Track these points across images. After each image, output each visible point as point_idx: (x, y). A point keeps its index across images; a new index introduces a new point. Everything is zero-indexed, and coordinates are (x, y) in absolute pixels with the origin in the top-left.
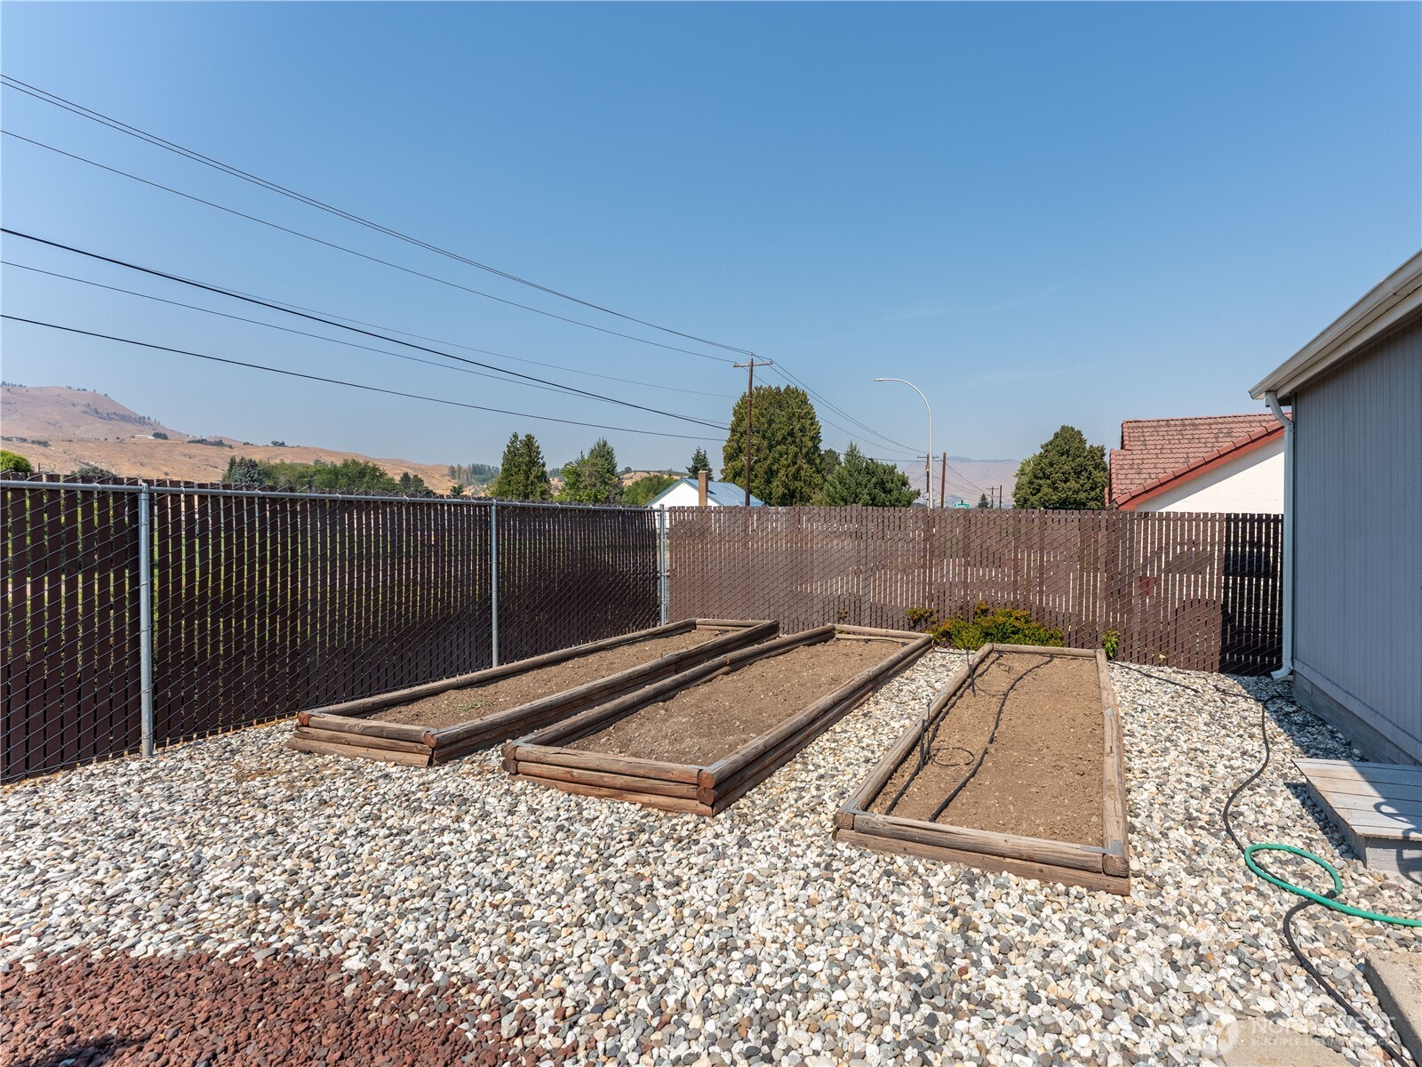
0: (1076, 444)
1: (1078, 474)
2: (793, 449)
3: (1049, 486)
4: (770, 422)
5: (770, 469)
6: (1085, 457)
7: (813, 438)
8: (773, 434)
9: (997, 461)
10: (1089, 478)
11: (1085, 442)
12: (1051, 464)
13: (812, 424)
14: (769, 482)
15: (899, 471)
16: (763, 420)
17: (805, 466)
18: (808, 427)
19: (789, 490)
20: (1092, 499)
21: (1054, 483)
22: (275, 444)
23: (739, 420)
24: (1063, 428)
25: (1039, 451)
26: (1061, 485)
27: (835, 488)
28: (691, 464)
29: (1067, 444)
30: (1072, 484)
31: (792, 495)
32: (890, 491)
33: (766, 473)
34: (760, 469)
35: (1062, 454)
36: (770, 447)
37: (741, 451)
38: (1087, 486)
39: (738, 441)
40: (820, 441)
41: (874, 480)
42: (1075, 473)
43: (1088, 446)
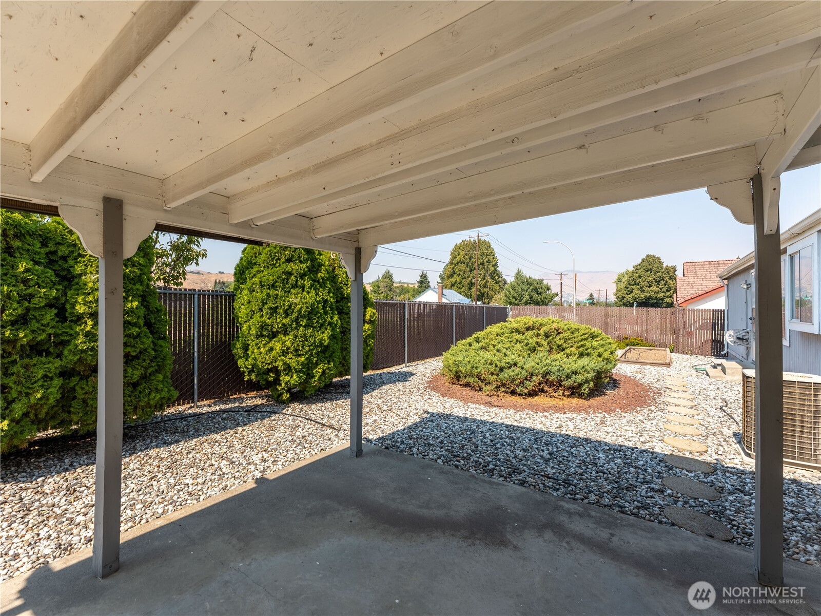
0: (656, 265)
1: (658, 282)
2: (483, 272)
3: (639, 289)
4: (470, 259)
5: (471, 283)
6: (662, 273)
7: (493, 266)
8: (472, 264)
9: (599, 272)
10: (665, 285)
11: (662, 263)
12: (640, 277)
13: (494, 258)
14: (470, 289)
15: (545, 282)
16: (467, 257)
17: (490, 280)
18: (491, 260)
19: (481, 293)
20: (668, 297)
21: (641, 288)
22: (220, 272)
23: (454, 258)
24: (648, 256)
25: (631, 269)
26: (646, 289)
27: (509, 292)
28: (419, 279)
29: (651, 265)
30: (654, 288)
31: (483, 295)
32: (541, 293)
33: (469, 284)
34: (466, 282)
35: (647, 271)
36: (471, 271)
37: (455, 273)
38: (664, 289)
39: (453, 268)
40: (498, 267)
41: (531, 287)
42: (656, 282)
43: (664, 266)
